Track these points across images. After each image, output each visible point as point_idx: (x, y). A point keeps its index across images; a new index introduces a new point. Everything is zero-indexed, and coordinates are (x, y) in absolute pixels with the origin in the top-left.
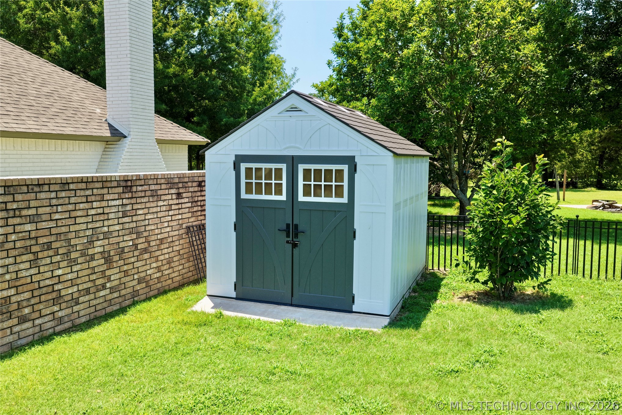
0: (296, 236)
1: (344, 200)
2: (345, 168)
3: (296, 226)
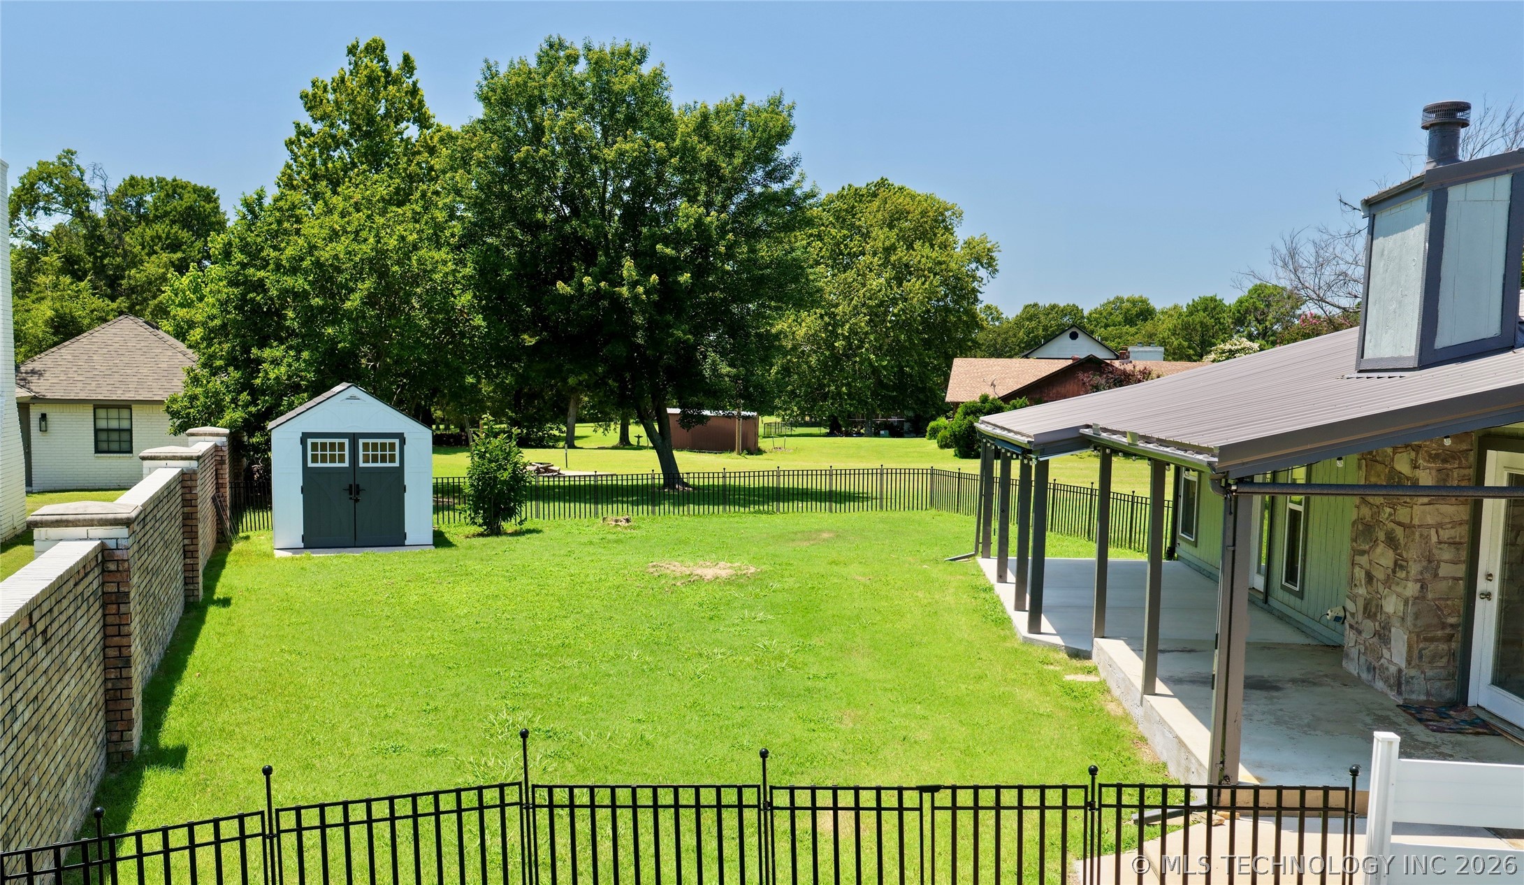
0: (358, 493)
1: (397, 464)
2: (397, 442)
3: (358, 486)
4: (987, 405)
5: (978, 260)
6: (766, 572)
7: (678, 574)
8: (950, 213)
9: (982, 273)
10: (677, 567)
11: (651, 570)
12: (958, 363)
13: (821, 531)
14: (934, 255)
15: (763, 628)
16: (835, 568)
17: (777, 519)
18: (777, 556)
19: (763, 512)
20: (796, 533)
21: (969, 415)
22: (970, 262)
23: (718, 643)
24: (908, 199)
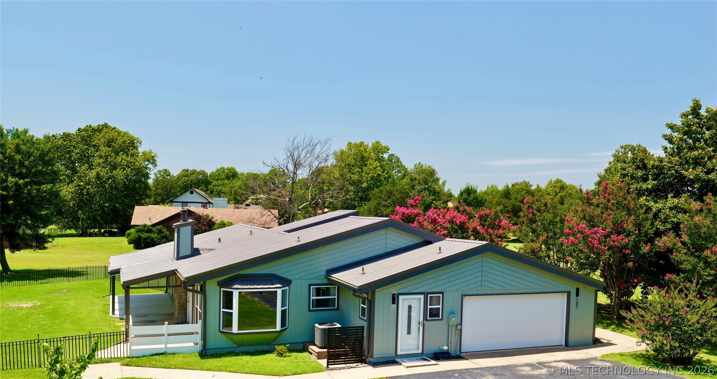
4: (146, 228)
5: (149, 161)
6: (43, 304)
7: (15, 307)
8: (136, 141)
9: (150, 166)
10: (14, 304)
11: (5, 306)
12: (137, 208)
13: (63, 289)
14: (128, 159)
15: (42, 319)
16: (66, 302)
17: (49, 286)
18: (47, 299)
19: (44, 283)
20: (55, 291)
21: (138, 232)
22: (144, 161)
23: (28, 324)
24: (117, 134)
